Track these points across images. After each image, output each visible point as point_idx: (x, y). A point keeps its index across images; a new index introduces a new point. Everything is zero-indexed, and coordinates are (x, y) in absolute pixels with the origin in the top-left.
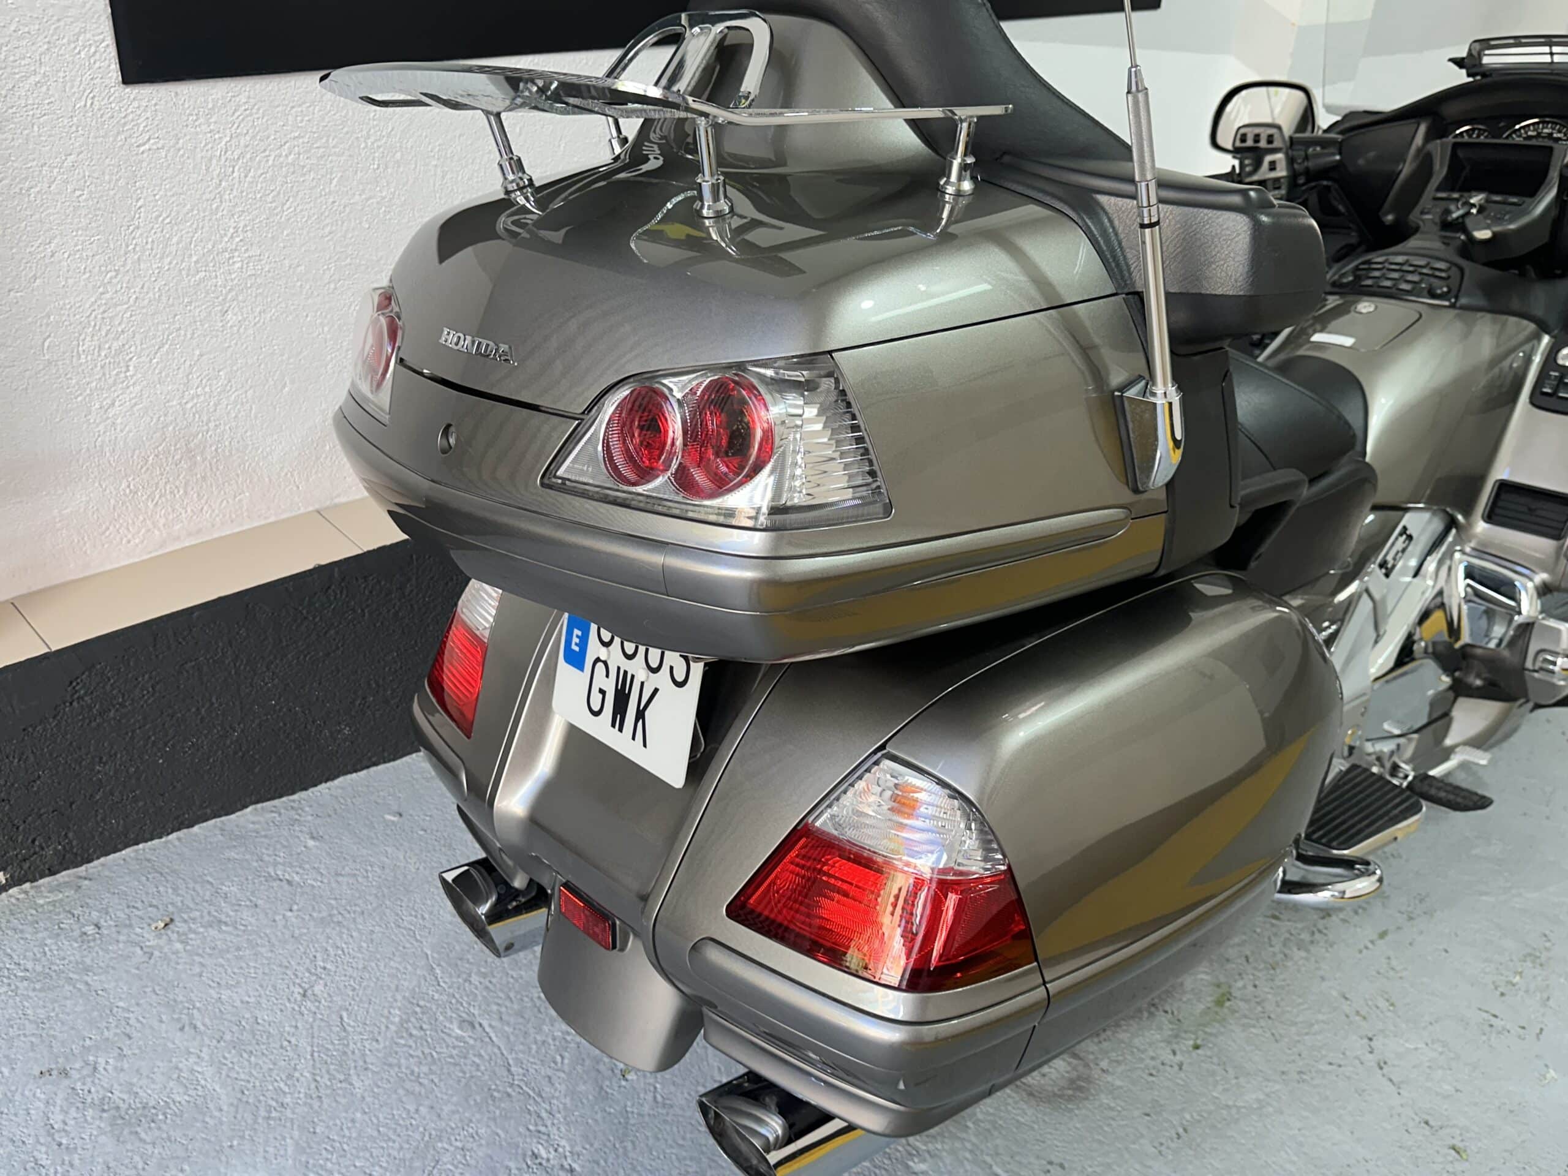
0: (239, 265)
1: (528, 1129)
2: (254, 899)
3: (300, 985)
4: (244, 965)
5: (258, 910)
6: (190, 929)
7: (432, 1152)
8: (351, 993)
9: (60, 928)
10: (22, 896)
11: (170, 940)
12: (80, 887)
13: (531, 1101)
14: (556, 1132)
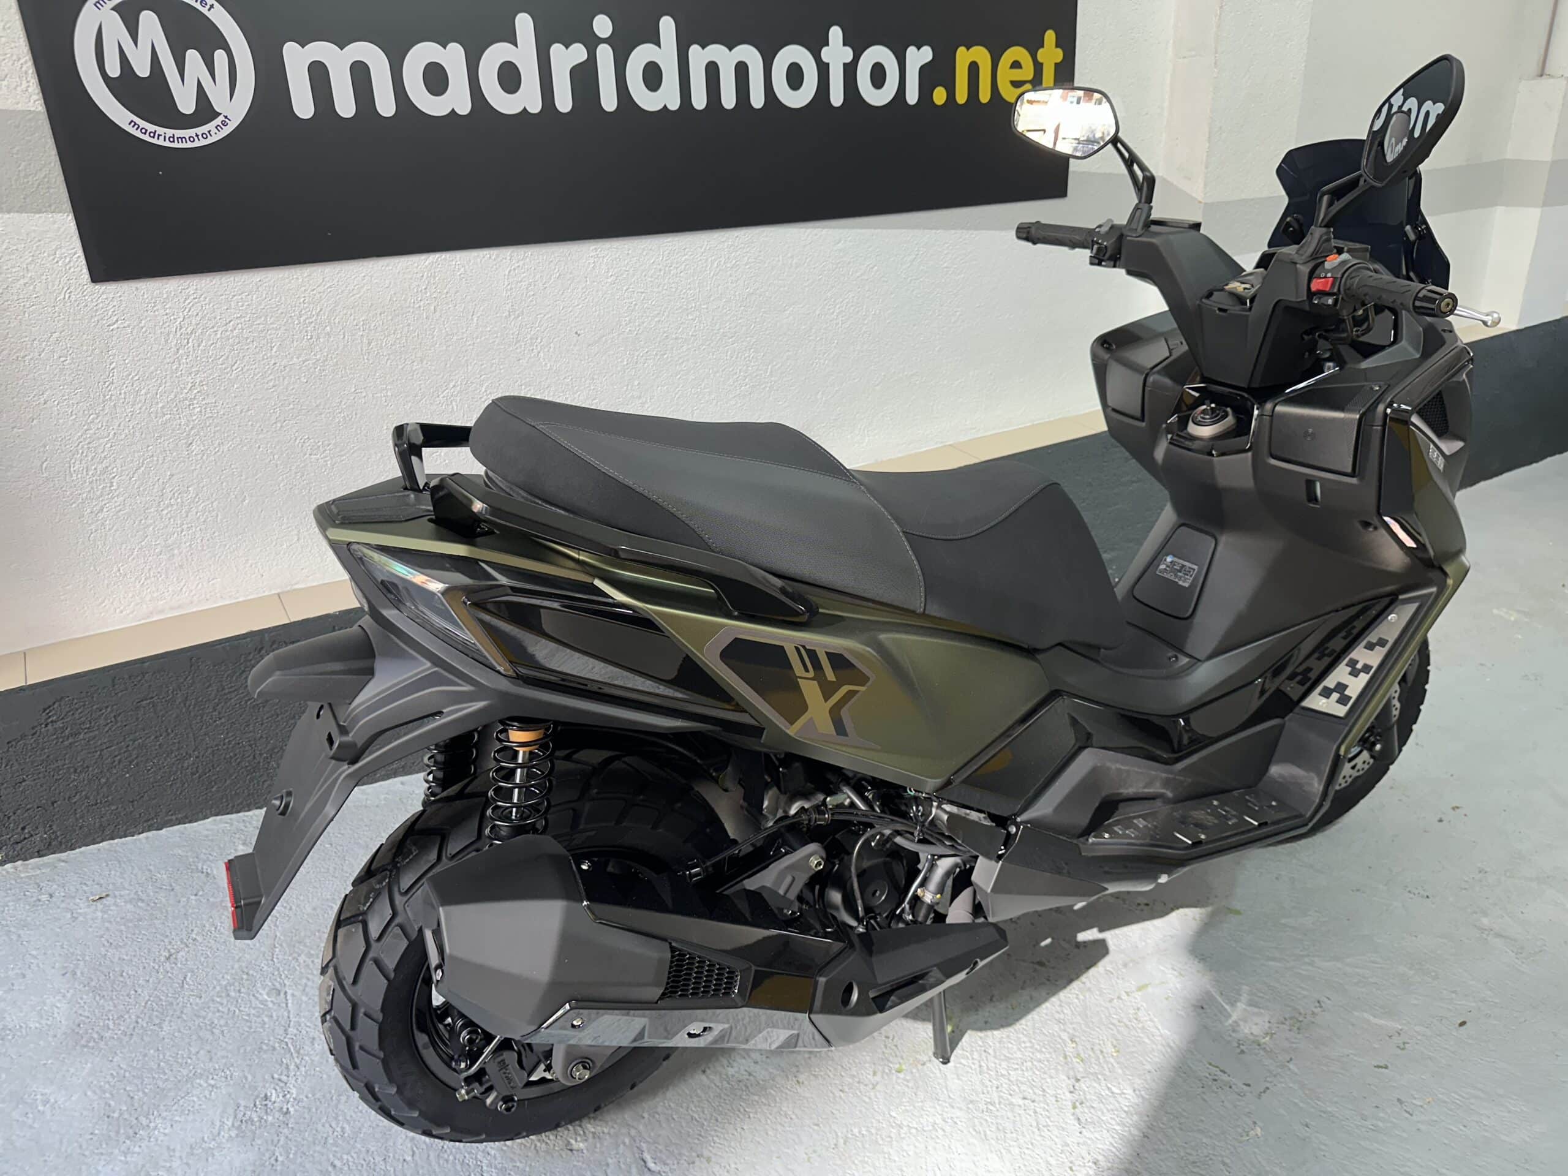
0: (199, 409)
1: (273, 1078)
2: (174, 885)
3: (169, 951)
4: (137, 932)
5: (172, 893)
6: (116, 904)
7: (189, 1086)
8: (203, 959)
9: (25, 895)
10: (12, 870)
11: (96, 910)
12: (56, 867)
13: (288, 1056)
14: (293, 1082)
